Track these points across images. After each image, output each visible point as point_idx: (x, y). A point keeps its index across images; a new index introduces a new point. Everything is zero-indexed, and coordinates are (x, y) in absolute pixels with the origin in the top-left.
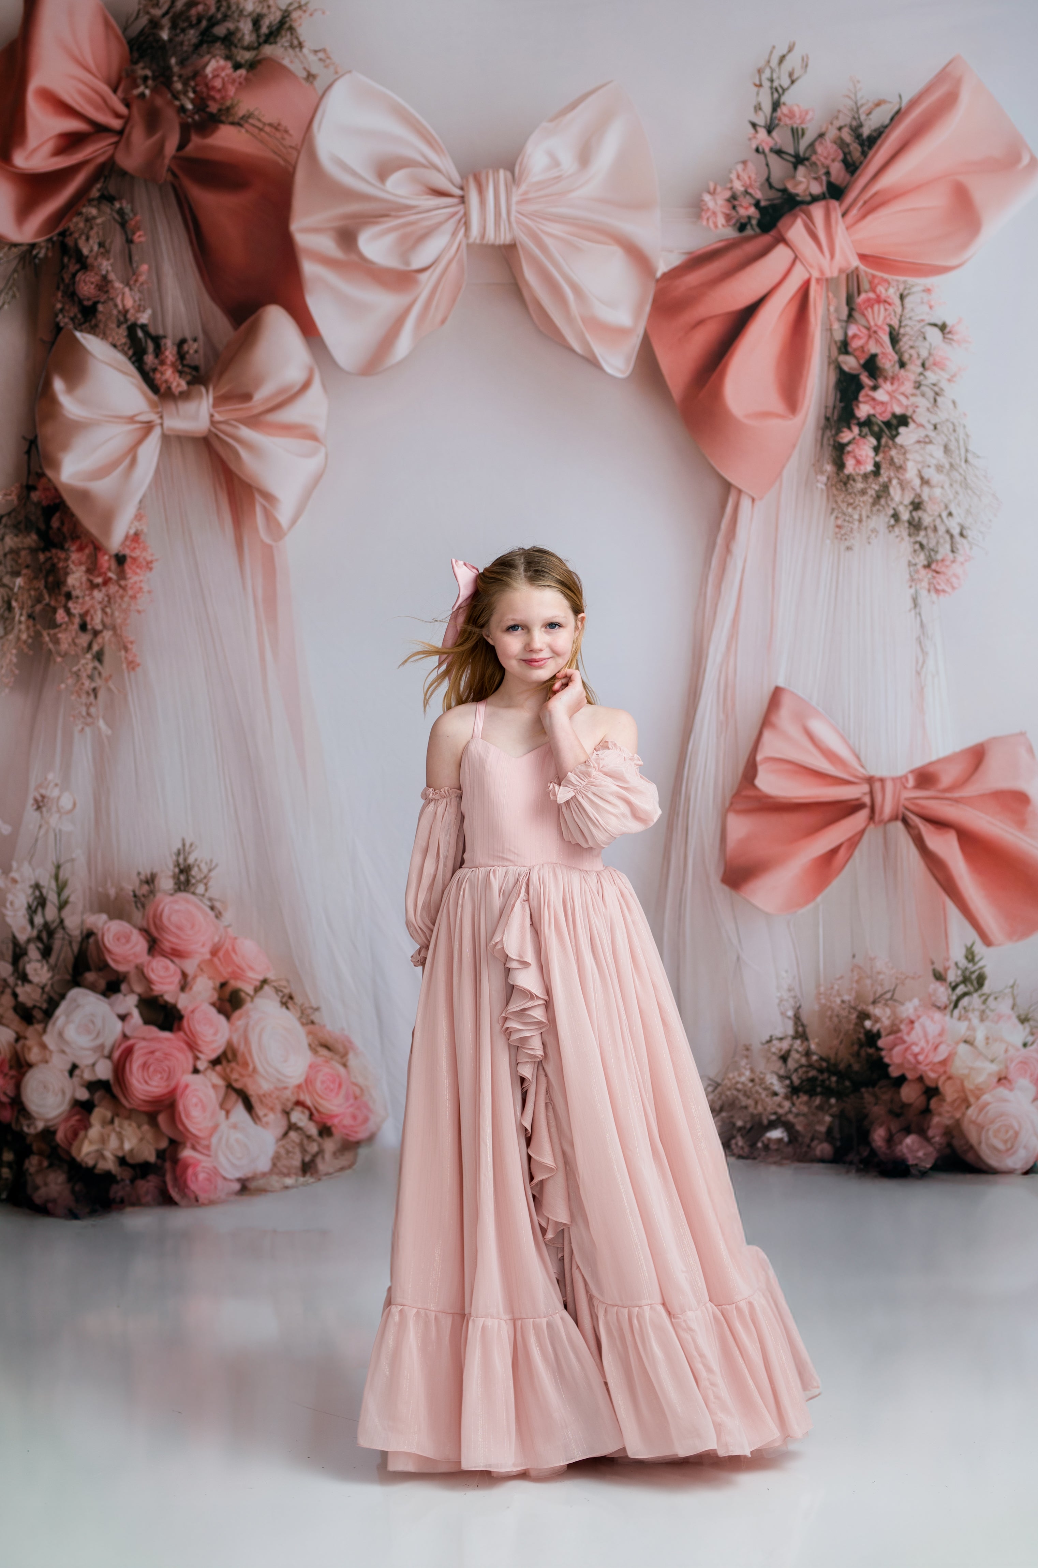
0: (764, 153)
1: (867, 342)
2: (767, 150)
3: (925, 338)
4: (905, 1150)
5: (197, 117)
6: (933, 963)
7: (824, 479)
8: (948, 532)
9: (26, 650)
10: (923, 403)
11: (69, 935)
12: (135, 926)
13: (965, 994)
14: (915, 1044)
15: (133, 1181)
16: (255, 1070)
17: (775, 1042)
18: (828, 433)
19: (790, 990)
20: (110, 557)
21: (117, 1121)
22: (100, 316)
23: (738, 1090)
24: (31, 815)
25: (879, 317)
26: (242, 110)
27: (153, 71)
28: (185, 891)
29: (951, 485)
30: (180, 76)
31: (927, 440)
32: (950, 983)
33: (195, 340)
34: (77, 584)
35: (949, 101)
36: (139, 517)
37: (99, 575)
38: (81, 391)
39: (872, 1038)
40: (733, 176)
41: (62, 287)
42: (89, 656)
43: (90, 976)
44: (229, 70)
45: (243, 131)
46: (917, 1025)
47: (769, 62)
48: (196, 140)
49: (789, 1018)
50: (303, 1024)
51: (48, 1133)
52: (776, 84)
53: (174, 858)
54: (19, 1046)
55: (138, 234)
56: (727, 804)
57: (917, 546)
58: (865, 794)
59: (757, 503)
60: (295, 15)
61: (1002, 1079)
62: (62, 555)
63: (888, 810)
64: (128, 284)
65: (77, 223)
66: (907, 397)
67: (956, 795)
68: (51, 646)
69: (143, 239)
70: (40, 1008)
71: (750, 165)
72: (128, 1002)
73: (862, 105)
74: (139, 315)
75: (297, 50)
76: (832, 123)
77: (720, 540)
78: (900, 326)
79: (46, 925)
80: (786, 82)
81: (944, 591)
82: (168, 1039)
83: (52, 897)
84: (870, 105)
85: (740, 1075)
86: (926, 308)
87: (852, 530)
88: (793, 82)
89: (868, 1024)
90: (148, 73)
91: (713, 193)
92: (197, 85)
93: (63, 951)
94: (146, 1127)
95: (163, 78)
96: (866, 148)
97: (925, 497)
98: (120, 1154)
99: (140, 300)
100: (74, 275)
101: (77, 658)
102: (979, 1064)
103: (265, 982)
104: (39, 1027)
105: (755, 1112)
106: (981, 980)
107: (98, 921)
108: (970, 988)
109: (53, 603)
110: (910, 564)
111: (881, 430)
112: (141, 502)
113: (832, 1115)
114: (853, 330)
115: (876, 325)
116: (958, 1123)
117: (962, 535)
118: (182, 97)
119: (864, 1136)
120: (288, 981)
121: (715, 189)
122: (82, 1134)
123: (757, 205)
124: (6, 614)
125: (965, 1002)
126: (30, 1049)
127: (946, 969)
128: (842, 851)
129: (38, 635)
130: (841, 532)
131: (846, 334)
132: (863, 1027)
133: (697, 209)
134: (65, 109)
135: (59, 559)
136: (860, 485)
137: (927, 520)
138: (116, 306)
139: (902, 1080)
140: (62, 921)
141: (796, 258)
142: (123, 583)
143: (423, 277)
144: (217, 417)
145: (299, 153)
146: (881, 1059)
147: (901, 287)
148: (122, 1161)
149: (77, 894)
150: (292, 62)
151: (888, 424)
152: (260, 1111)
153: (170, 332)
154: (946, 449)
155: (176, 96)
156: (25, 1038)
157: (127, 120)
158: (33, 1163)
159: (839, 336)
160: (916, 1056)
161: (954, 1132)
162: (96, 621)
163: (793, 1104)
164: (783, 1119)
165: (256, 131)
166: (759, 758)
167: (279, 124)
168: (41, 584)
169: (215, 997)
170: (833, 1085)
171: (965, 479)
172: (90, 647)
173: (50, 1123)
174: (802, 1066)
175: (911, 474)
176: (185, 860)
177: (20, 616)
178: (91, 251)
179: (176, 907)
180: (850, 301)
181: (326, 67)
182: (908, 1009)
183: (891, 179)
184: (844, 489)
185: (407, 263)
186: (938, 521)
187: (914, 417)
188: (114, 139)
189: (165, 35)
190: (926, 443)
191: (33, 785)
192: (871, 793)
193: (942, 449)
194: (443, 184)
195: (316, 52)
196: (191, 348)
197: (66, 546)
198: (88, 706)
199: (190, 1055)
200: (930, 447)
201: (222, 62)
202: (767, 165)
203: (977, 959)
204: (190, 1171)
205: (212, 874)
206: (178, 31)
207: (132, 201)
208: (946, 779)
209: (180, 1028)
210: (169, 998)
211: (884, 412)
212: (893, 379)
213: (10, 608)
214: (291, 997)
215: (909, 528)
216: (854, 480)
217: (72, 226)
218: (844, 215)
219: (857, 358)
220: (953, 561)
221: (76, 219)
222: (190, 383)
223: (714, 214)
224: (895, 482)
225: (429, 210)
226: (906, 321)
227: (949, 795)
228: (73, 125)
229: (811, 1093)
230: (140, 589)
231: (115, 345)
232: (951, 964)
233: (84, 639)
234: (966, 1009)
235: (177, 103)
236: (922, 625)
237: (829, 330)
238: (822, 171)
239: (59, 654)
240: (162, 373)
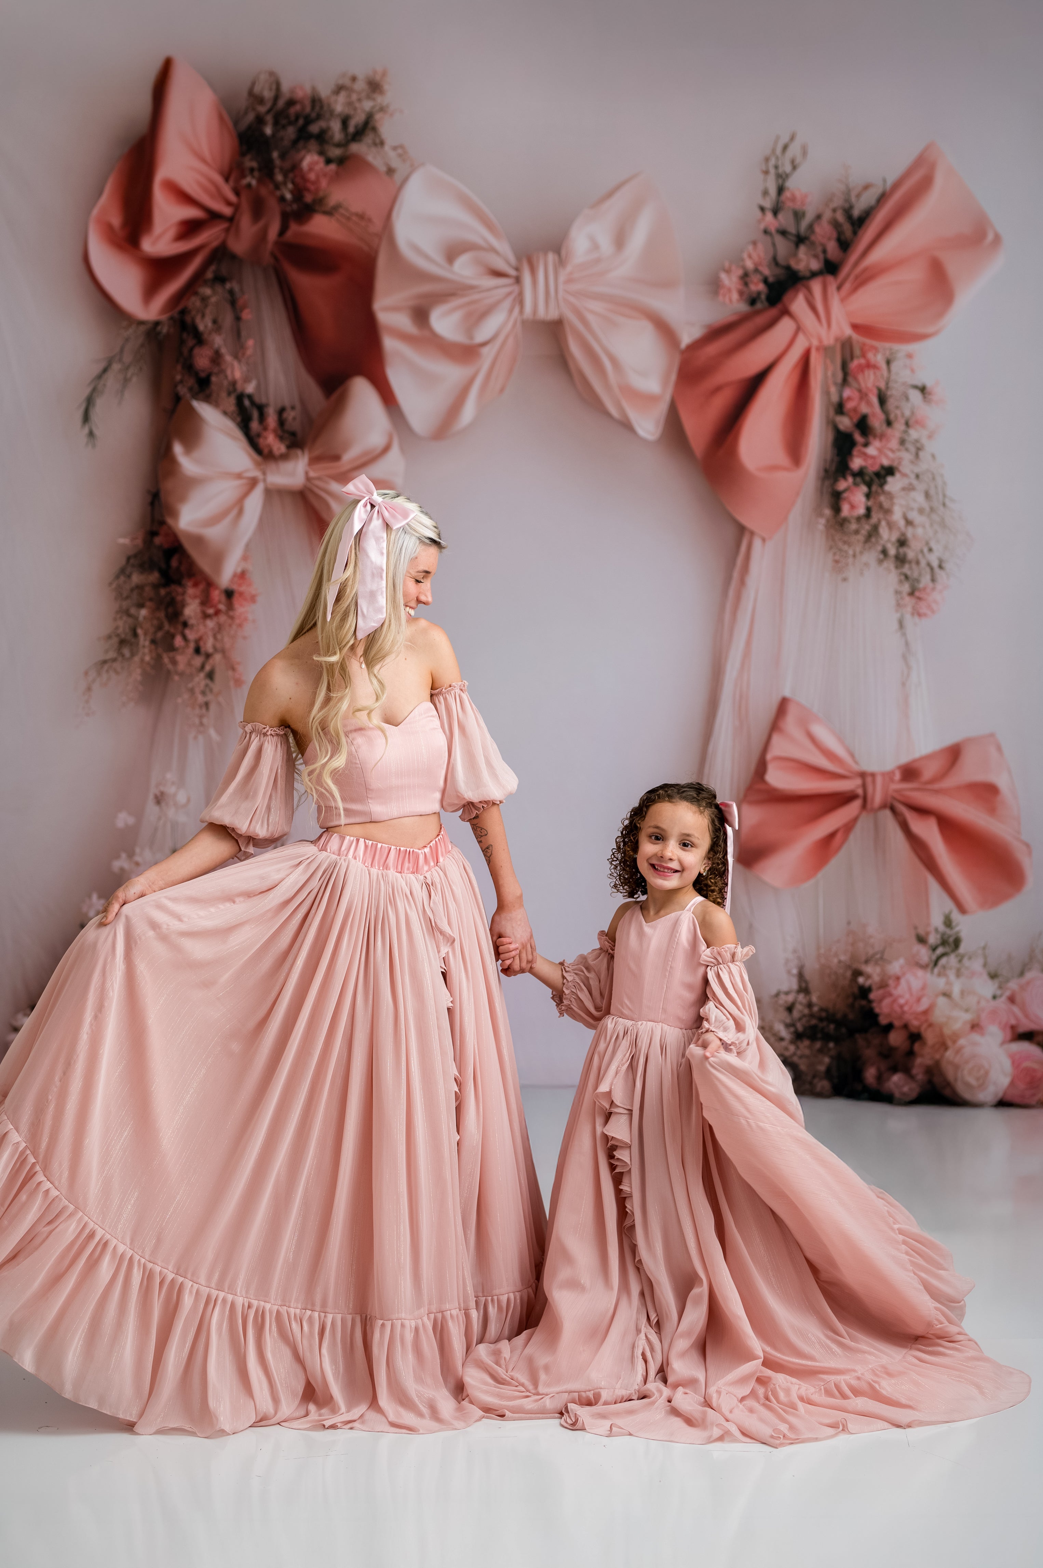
0: (770, 234)
1: (858, 404)
2: (773, 231)
3: (907, 399)
4: (892, 1086)
5: (294, 207)
6: (916, 928)
7: (822, 521)
8: (929, 565)
9: (148, 669)
10: (906, 457)
13: (943, 955)
14: (900, 996)
17: (781, 996)
18: (827, 483)
19: (795, 951)
20: (221, 591)
22: (214, 387)
24: (151, 808)
25: (869, 381)
26: (332, 201)
27: (259, 163)
29: (931, 525)
30: (281, 169)
31: (910, 487)
32: (930, 946)
33: (293, 408)
34: (192, 614)
35: (926, 183)
36: (245, 558)
37: (211, 606)
38: (196, 454)
39: (864, 992)
40: (745, 256)
41: (181, 361)
42: (202, 675)
44: (321, 165)
45: (333, 220)
46: (903, 982)
47: (773, 150)
48: (294, 227)
49: (793, 976)
52: (780, 171)
55: (246, 312)
56: (742, 796)
57: (903, 577)
58: (857, 787)
59: (767, 542)
60: (378, 116)
61: (975, 1026)
62: (180, 590)
63: (878, 798)
64: (236, 357)
65: (194, 304)
66: (893, 452)
67: (937, 786)
68: (170, 666)
69: (249, 317)
71: (759, 246)
73: (853, 189)
74: (246, 385)
75: (379, 147)
76: (827, 206)
77: (736, 575)
78: (887, 388)
80: (788, 168)
81: (924, 615)
84: (859, 188)
86: (908, 372)
87: (847, 565)
88: (794, 168)
89: (861, 980)
90: (254, 164)
91: (728, 271)
92: (295, 177)
95: (267, 170)
96: (856, 228)
97: (909, 536)
99: (247, 371)
100: (191, 350)
101: (192, 676)
102: (955, 1013)
106: (957, 943)
108: (947, 949)
109: (172, 630)
110: (897, 592)
111: (871, 479)
112: (247, 546)
113: (832, 1057)
114: (847, 393)
115: (866, 388)
116: (937, 1063)
117: (940, 567)
118: (282, 188)
119: (858, 1074)
121: (729, 268)
123: (765, 281)
124: (133, 640)
125: (943, 961)
127: (928, 934)
128: (839, 836)
129: (158, 658)
130: (838, 566)
131: (841, 397)
132: (856, 982)
133: (715, 286)
134: (185, 198)
135: (177, 594)
136: (854, 526)
137: (911, 555)
138: (226, 377)
139: (890, 1027)
141: (798, 328)
142: (231, 613)
143: (485, 350)
144: (312, 474)
145: (380, 239)
146: (871, 1010)
147: (888, 353)
150: (374, 158)
151: (877, 474)
153: (271, 401)
154: (927, 495)
155: (277, 187)
157: (237, 207)
159: (835, 398)
160: (901, 1007)
161: (934, 1071)
162: (209, 645)
163: (798, 1048)
165: (344, 220)
166: (769, 757)
167: (364, 214)
168: (162, 615)
170: (831, 1032)
171: (942, 520)
172: (203, 667)
174: (804, 1016)
175: (897, 516)
177: (144, 641)
178: (206, 327)
180: (844, 366)
181: (404, 161)
182: (895, 967)
183: (878, 255)
184: (840, 529)
185: (471, 337)
186: (920, 557)
187: (901, 468)
188: (224, 225)
189: (268, 131)
190: (909, 490)
191: (153, 782)
192: (864, 786)
193: (923, 495)
194: (501, 265)
195: (395, 148)
196: (290, 415)
197: (183, 582)
198: (201, 717)
200: (913, 494)
201: (316, 157)
202: (774, 245)
203: (954, 924)
206: (279, 127)
207: (240, 282)
208: (928, 773)
211: (874, 464)
212: (882, 437)
213: (135, 635)
215: (895, 562)
216: (848, 522)
217: (190, 304)
218: (839, 288)
219: (851, 418)
220: (934, 589)
221: (193, 299)
222: (289, 447)
223: (729, 290)
224: (883, 523)
225: (489, 290)
226: (891, 384)
227: (930, 787)
228: (191, 213)
229: (813, 1038)
230: (246, 619)
231: (225, 413)
232: (931, 929)
233: (198, 661)
234: (944, 967)
235: (278, 193)
236: (907, 644)
237: (827, 393)
238: (819, 249)
239: (177, 673)
240: (266, 438)
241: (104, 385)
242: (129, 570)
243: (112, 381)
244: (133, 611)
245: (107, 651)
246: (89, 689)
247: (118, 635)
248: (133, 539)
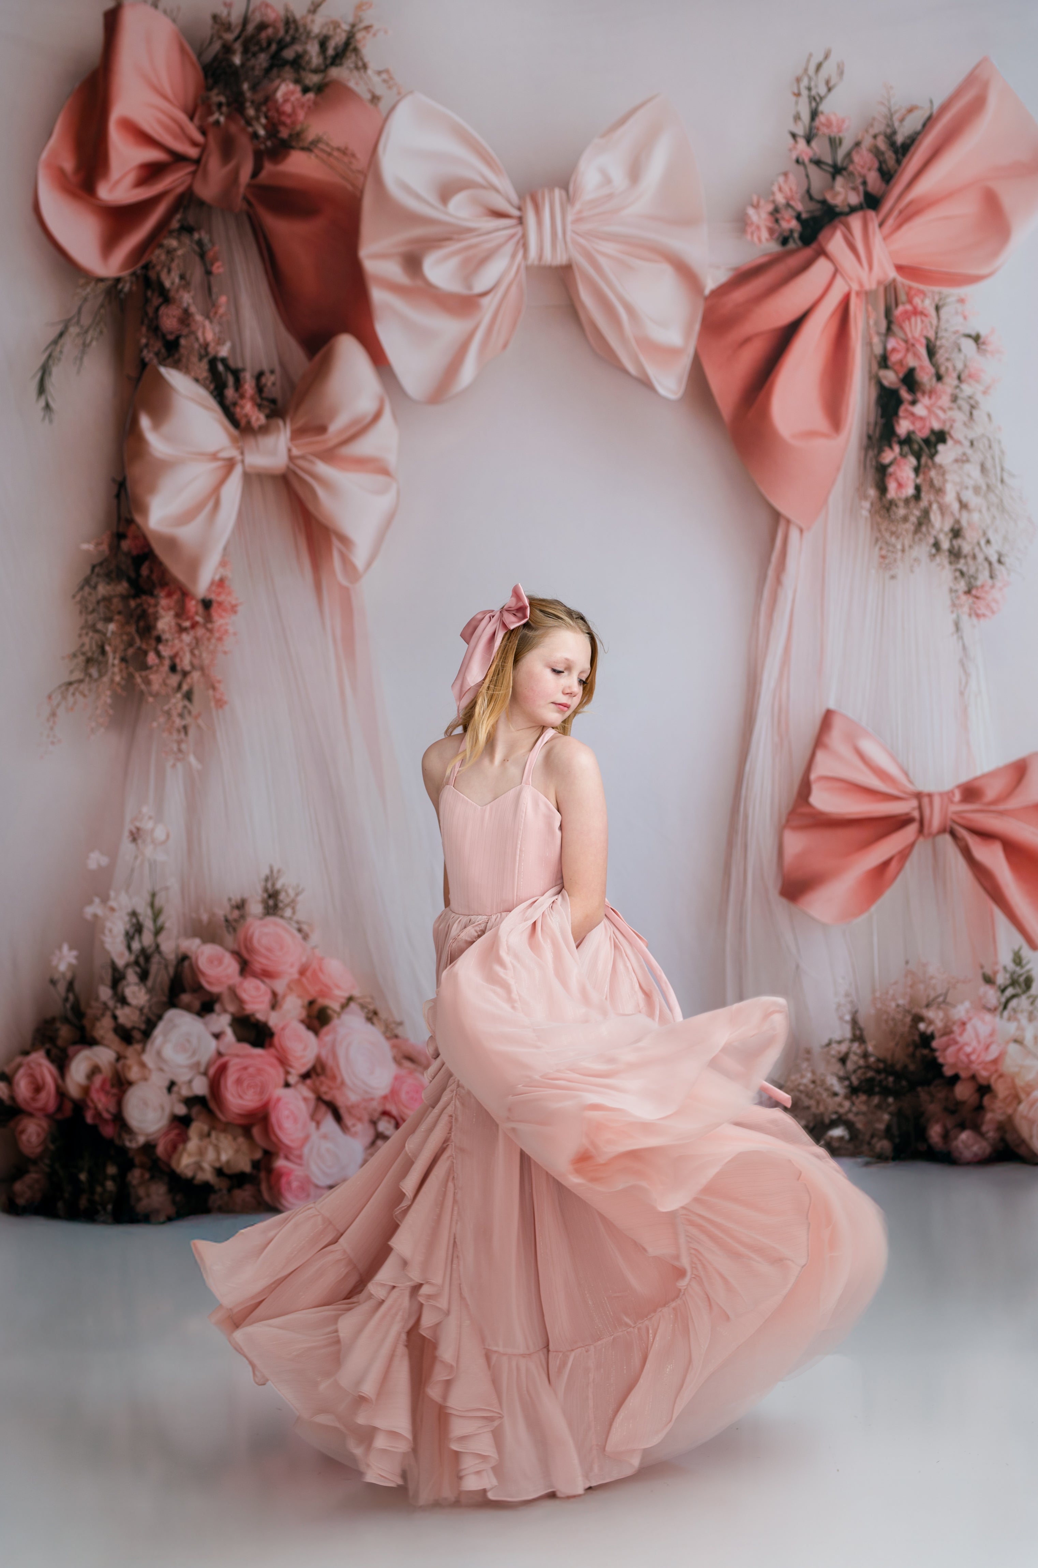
0: (803, 164)
1: (905, 356)
2: (807, 161)
3: (960, 350)
4: (961, 1145)
5: (269, 143)
6: (982, 967)
7: (867, 505)
8: (986, 559)
9: (119, 690)
10: (960, 417)
11: (165, 959)
12: (227, 949)
13: (1013, 996)
14: (967, 1044)
15: (230, 1190)
16: (343, 1083)
17: (834, 1046)
18: (871, 454)
19: (847, 995)
20: (198, 602)
21: (214, 1134)
22: (183, 351)
23: (801, 1092)
24: (126, 846)
25: (916, 329)
26: (311, 135)
27: (227, 98)
28: (274, 914)
29: (988, 509)
30: (252, 102)
31: (964, 458)
32: (999, 987)
33: (272, 372)
34: (166, 628)
35: (978, 105)
36: (223, 563)
37: (187, 619)
38: (166, 428)
39: (926, 1040)
40: (775, 188)
41: (146, 322)
42: (179, 695)
43: (186, 998)
44: (298, 94)
45: (313, 156)
46: (969, 1027)
47: (806, 70)
48: (269, 167)
49: (846, 1022)
50: (388, 1038)
51: (149, 1147)
52: (813, 93)
53: (263, 883)
54: (119, 1066)
55: (217, 264)
56: (784, 821)
57: (958, 574)
58: (914, 809)
59: (805, 534)
60: (359, 36)
62: (152, 601)
63: (936, 823)
64: (207, 317)
65: (158, 257)
66: (944, 411)
67: (1001, 807)
68: (143, 687)
69: (221, 270)
70: (139, 1029)
71: (791, 177)
72: (222, 1021)
73: (896, 112)
74: (219, 348)
75: (362, 71)
76: (867, 131)
77: (771, 573)
78: (936, 338)
79: (143, 951)
80: (822, 90)
81: (984, 615)
82: (260, 1056)
83: (148, 924)
84: (903, 111)
85: (802, 1077)
86: (960, 319)
87: (895, 560)
88: (829, 90)
89: (922, 1026)
90: (222, 99)
91: (756, 207)
92: (268, 110)
93: (160, 975)
94: (241, 1140)
95: (237, 104)
96: (900, 156)
97: (964, 523)
98: (217, 1165)
99: (221, 332)
100: (157, 309)
101: (168, 697)
102: (1028, 1062)
103: (350, 999)
104: (138, 1047)
105: (818, 1112)
106: (1028, 983)
107: (192, 945)
108: (1018, 990)
109: (144, 647)
110: (951, 590)
111: (921, 449)
112: (225, 549)
113: (890, 1114)
114: (892, 343)
115: (914, 338)
116: (1010, 1119)
117: (1000, 561)
118: (255, 123)
119: (921, 1133)
120: (372, 998)
121: (758, 202)
122: (181, 1147)
123: (798, 217)
124: (100, 658)
125: (1014, 1003)
126: (129, 1068)
127: (995, 973)
128: (894, 865)
129: (131, 677)
130: (885, 562)
131: (885, 349)
132: (917, 1029)
133: (742, 224)
134: (146, 139)
135: (149, 605)
136: (902, 511)
137: (966, 548)
138: (197, 339)
139: (956, 1078)
140: (158, 946)
141: (836, 272)
142: (209, 626)
143: (485, 301)
144: (295, 452)
145: (365, 176)
146: (934, 1060)
147: (937, 298)
148: (219, 1172)
149: (172, 920)
150: (357, 84)
151: (927, 441)
152: (348, 1121)
153: (248, 366)
154: (983, 468)
155: (249, 123)
156: (125, 1058)
157: (203, 148)
158: (135, 1176)
159: (878, 350)
160: (968, 1055)
161: (1006, 1127)
162: (185, 662)
163: (853, 1104)
164: (844, 1118)
165: (324, 156)
166: (813, 776)
167: (346, 148)
168: (132, 629)
169: (303, 1014)
170: (891, 1085)
171: (1001, 501)
172: (180, 687)
173: (151, 1138)
174: (860, 1067)
175: (950, 498)
176: (273, 885)
177: (113, 659)
178: (173, 283)
179: (266, 930)
180: (888, 313)
181: (390, 88)
182: (960, 1011)
183: (925, 186)
184: (887, 515)
185: (470, 287)
186: (977, 550)
187: (953, 433)
188: (191, 168)
189: (237, 60)
190: (963, 462)
191: (128, 818)
192: (920, 808)
193: (978, 468)
194: (502, 205)
195: (379, 73)
196: (269, 380)
197: (156, 592)
198: (179, 742)
199: (281, 1070)
200: (967, 467)
201: (291, 86)
202: (807, 176)
203: (1024, 962)
204: (284, 1180)
205: (300, 898)
206: (250, 55)
207: (210, 232)
208: (991, 793)
209: (271, 1045)
210: (260, 1016)
211: (923, 427)
212: (931, 393)
213: (103, 652)
214: (375, 1013)
215: (950, 556)
216: (896, 506)
217: (154, 258)
218: (881, 225)
219: (896, 373)
220: (993, 587)
221: (157, 252)
222: (268, 417)
223: (758, 228)
224: (935, 506)
225: (489, 233)
226: (940, 334)
227: (993, 808)
228: (153, 155)
229: (870, 1092)
230: (226, 632)
231: (197, 380)
232: (999, 967)
233: (174, 680)
234: (1015, 1010)
235: (250, 129)
236: (964, 648)
237: (870, 344)
238: (859, 181)
239: (151, 694)
240: (242, 407)
241: (61, 352)
242: (94, 580)
243: (69, 345)
244: (100, 626)
245: (72, 672)
246: (54, 714)
247: (83, 654)
248: (98, 544)
